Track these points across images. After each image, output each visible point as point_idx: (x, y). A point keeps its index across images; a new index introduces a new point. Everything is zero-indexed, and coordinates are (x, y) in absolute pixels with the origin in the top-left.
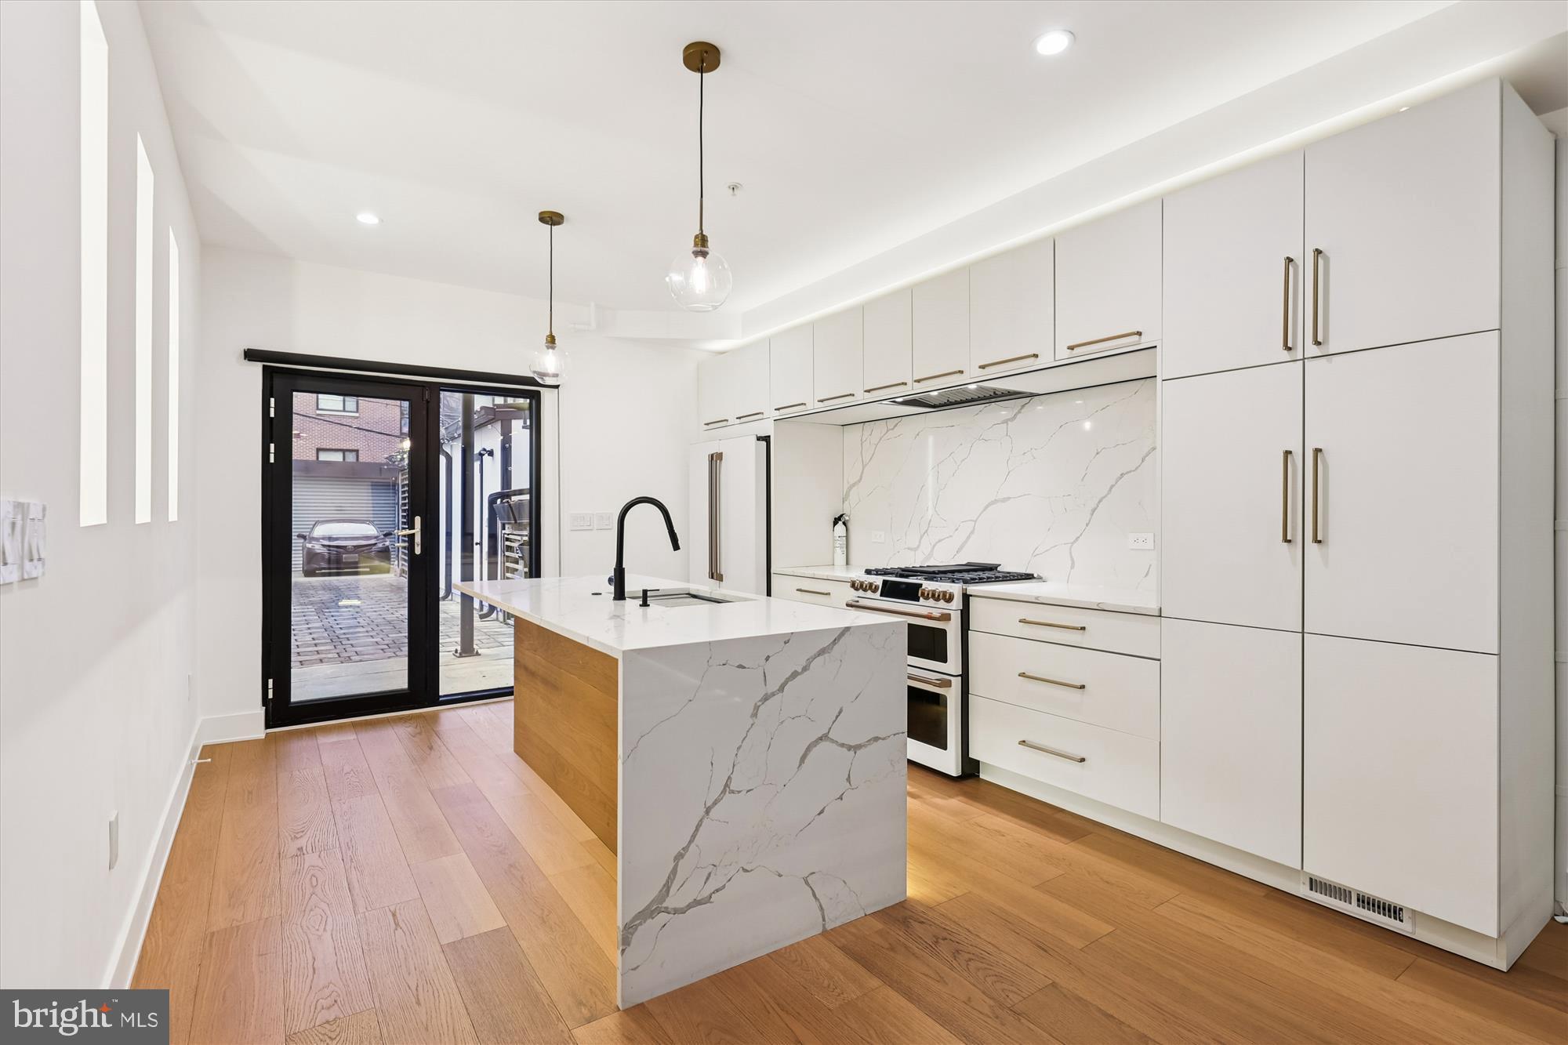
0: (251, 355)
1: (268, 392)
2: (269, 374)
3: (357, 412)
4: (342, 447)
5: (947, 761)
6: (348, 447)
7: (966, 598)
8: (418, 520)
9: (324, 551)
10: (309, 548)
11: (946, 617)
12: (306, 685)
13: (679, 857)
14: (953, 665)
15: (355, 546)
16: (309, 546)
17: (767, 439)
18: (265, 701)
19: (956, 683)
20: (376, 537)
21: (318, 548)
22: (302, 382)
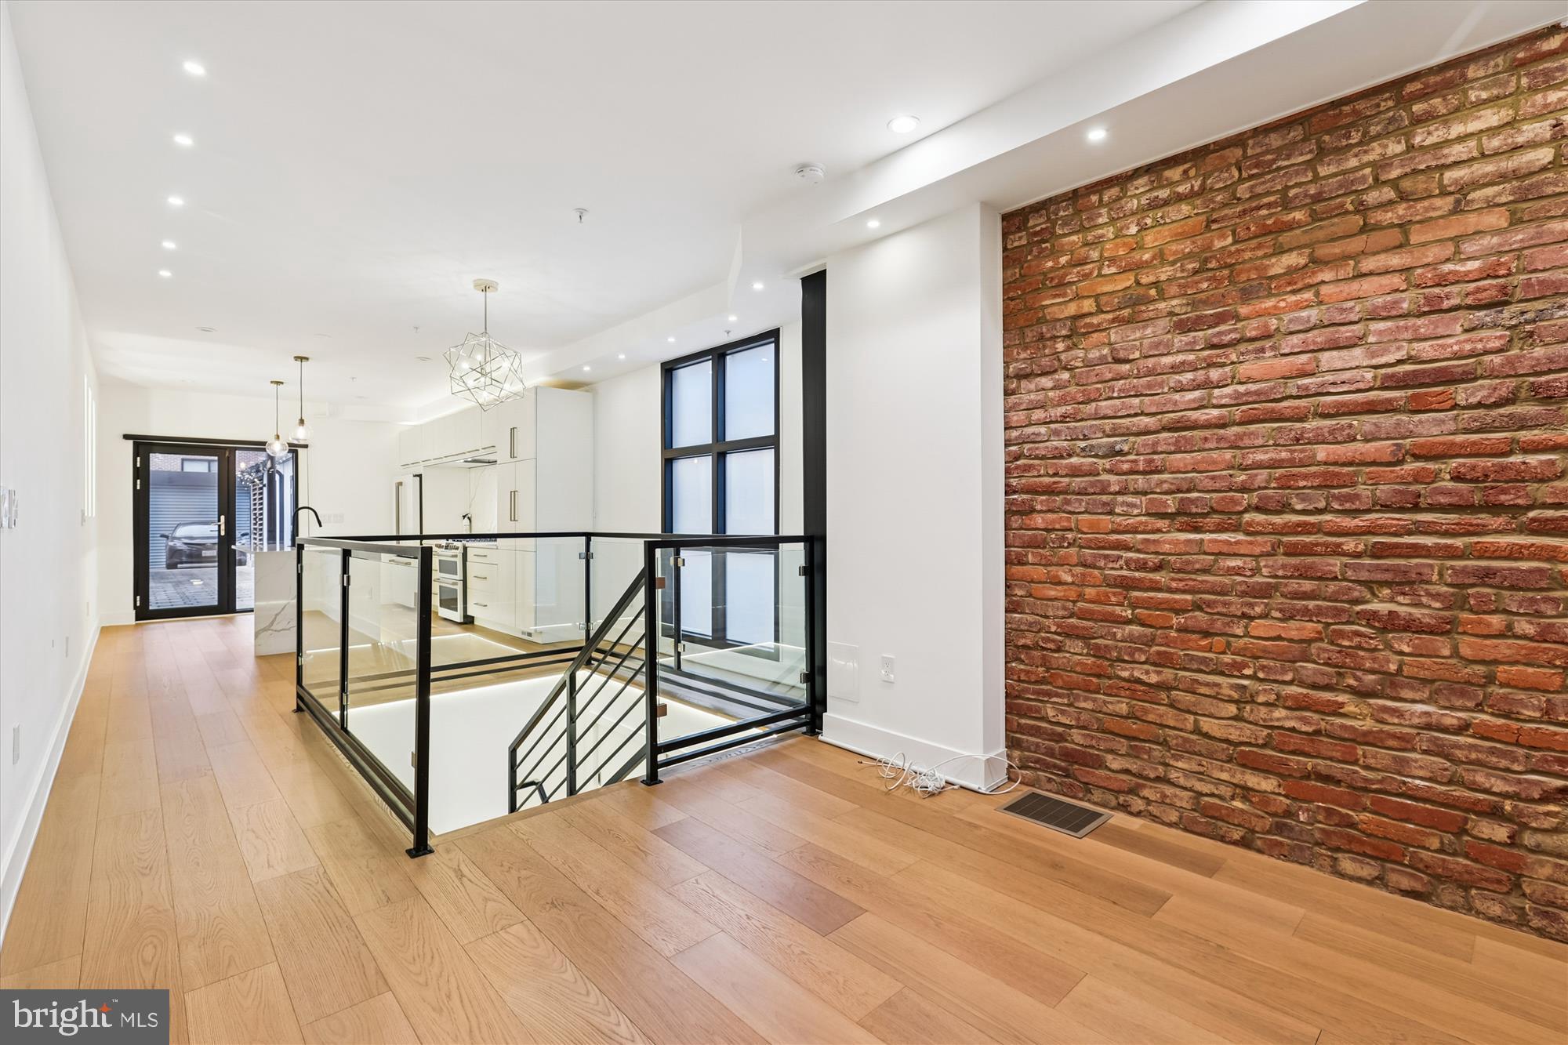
0: (127, 437)
1: (136, 454)
2: (136, 447)
5: (457, 616)
7: (465, 549)
8: (223, 518)
9: (185, 547)
11: (456, 556)
12: (161, 595)
13: (277, 615)
14: (460, 576)
17: (420, 476)
18: (135, 607)
19: (461, 584)
21: (179, 545)
22: (155, 448)
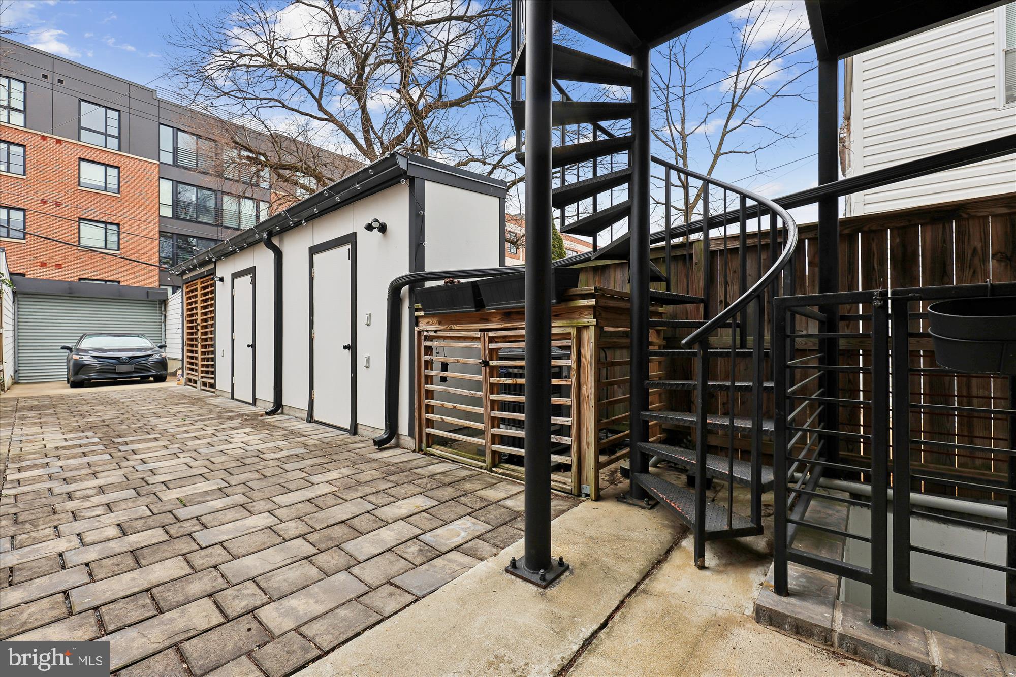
3: (118, 250)
4: (104, 278)
6: (109, 279)
9: (94, 361)
10: (76, 360)
15: (130, 357)
16: (77, 357)
20: (151, 349)
21: (86, 359)
